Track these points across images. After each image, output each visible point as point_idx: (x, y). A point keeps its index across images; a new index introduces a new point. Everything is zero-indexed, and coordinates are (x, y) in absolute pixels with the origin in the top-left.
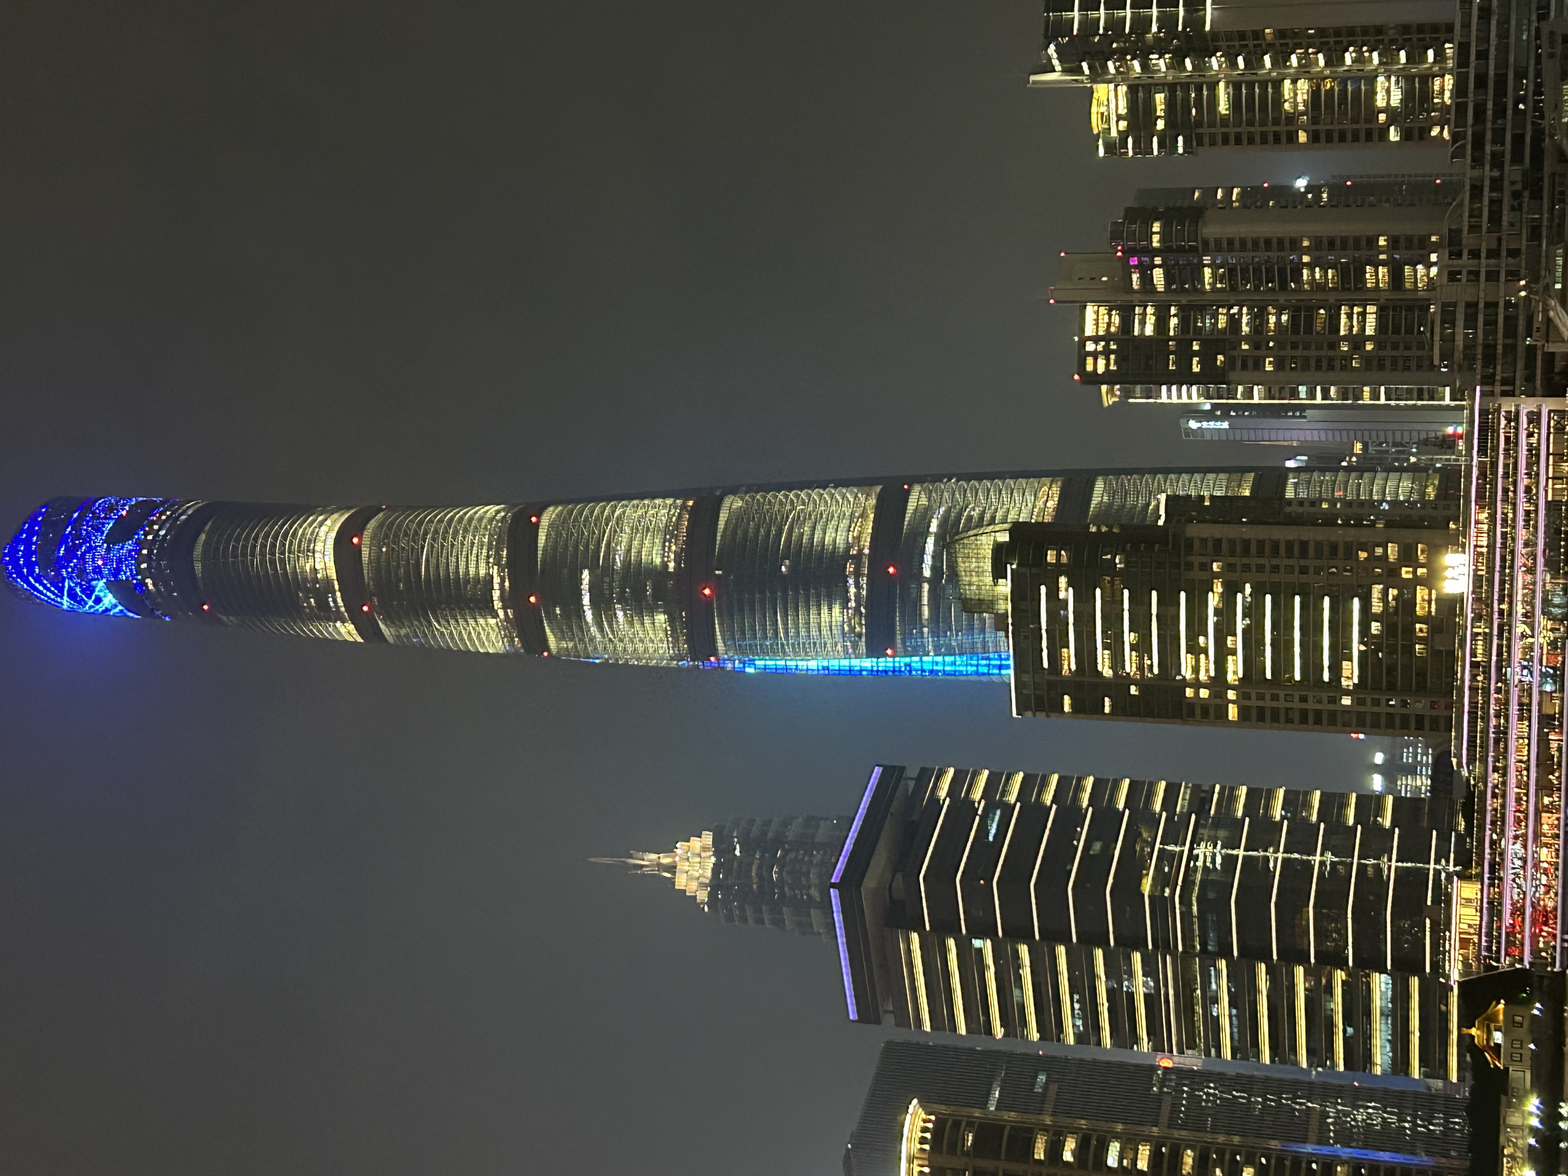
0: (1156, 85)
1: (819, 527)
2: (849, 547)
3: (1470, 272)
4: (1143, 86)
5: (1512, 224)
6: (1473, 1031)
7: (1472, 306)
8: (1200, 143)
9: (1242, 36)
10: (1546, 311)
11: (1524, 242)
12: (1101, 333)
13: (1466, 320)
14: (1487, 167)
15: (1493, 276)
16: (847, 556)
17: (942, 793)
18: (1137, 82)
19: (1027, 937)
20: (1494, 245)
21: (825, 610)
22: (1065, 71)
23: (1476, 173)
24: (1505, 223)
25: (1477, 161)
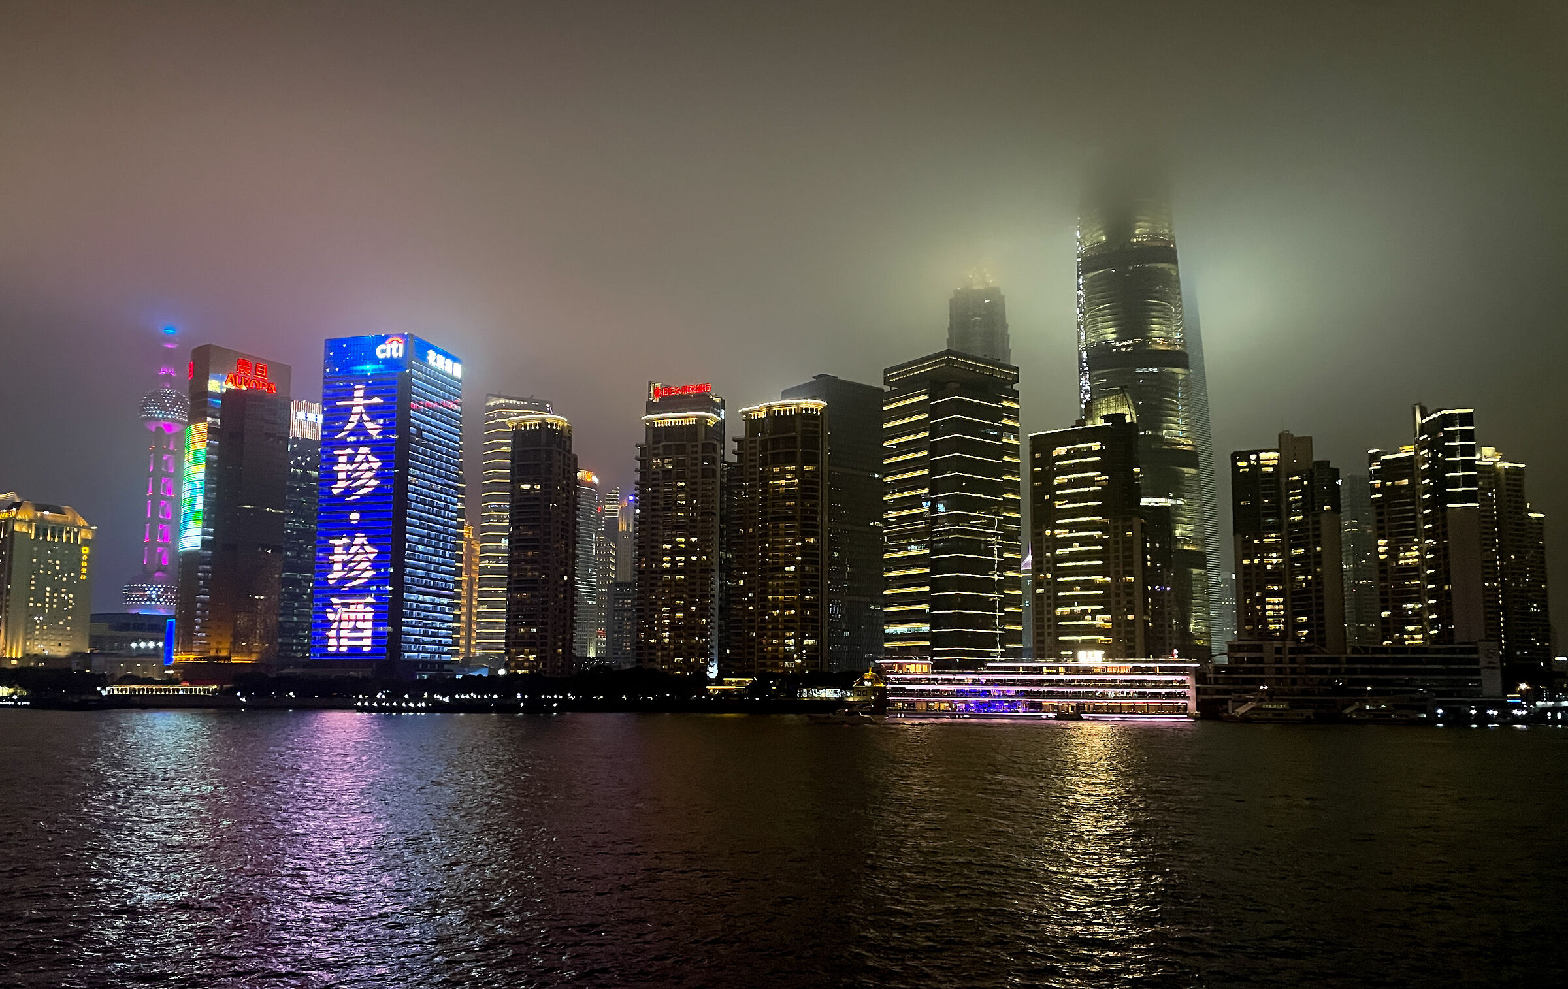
0: (1414, 479)
1: (1161, 320)
2: (1150, 338)
3: (1281, 658)
4: (1413, 472)
5: (1311, 680)
6: (870, 672)
7: (1261, 660)
8: (1378, 507)
9: (1445, 526)
10: (1250, 700)
11: (1299, 687)
12: (1262, 462)
13: (1252, 658)
14: (1346, 666)
15: (1280, 671)
16: (1145, 338)
17: (1005, 403)
18: (1415, 468)
19: (931, 454)
20: (1298, 671)
21: (1113, 330)
22: (1422, 426)
23: (1344, 660)
24: (1311, 677)
25: (1350, 660)
